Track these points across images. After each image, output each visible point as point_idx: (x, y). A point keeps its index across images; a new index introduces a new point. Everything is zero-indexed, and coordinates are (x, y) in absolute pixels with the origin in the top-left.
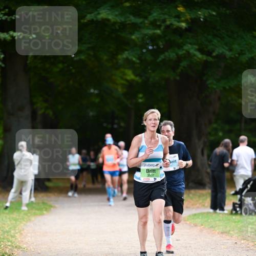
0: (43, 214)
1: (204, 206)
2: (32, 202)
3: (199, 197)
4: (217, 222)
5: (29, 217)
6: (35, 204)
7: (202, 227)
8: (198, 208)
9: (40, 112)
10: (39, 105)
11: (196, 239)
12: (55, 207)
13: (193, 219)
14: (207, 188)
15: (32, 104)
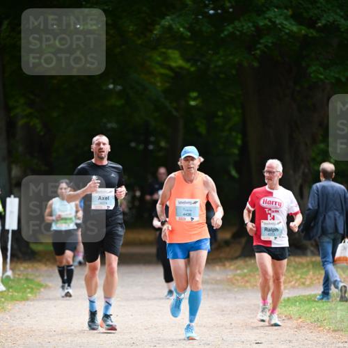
0: (27, 299)
1: (303, 284)
2: (8, 277)
3: (296, 269)
4: (327, 312)
5: (3, 303)
6: (13, 281)
7: (301, 320)
8: (293, 287)
9: (21, 123)
10: (18, 111)
11: (290, 341)
12: (46, 287)
13: (285, 306)
14: (309, 252)
15: (8, 109)
